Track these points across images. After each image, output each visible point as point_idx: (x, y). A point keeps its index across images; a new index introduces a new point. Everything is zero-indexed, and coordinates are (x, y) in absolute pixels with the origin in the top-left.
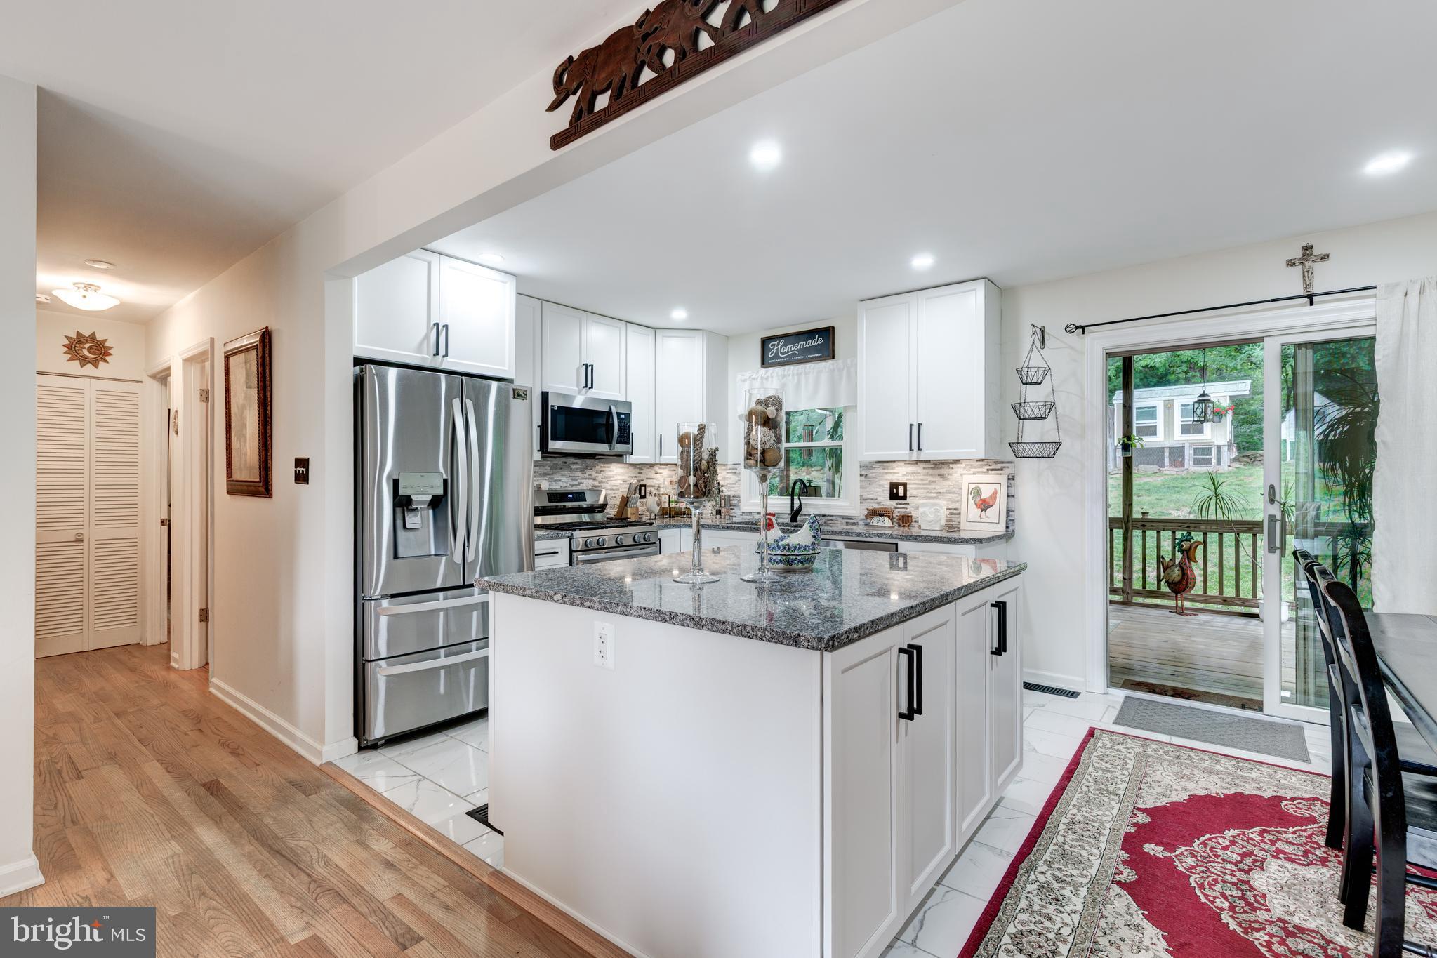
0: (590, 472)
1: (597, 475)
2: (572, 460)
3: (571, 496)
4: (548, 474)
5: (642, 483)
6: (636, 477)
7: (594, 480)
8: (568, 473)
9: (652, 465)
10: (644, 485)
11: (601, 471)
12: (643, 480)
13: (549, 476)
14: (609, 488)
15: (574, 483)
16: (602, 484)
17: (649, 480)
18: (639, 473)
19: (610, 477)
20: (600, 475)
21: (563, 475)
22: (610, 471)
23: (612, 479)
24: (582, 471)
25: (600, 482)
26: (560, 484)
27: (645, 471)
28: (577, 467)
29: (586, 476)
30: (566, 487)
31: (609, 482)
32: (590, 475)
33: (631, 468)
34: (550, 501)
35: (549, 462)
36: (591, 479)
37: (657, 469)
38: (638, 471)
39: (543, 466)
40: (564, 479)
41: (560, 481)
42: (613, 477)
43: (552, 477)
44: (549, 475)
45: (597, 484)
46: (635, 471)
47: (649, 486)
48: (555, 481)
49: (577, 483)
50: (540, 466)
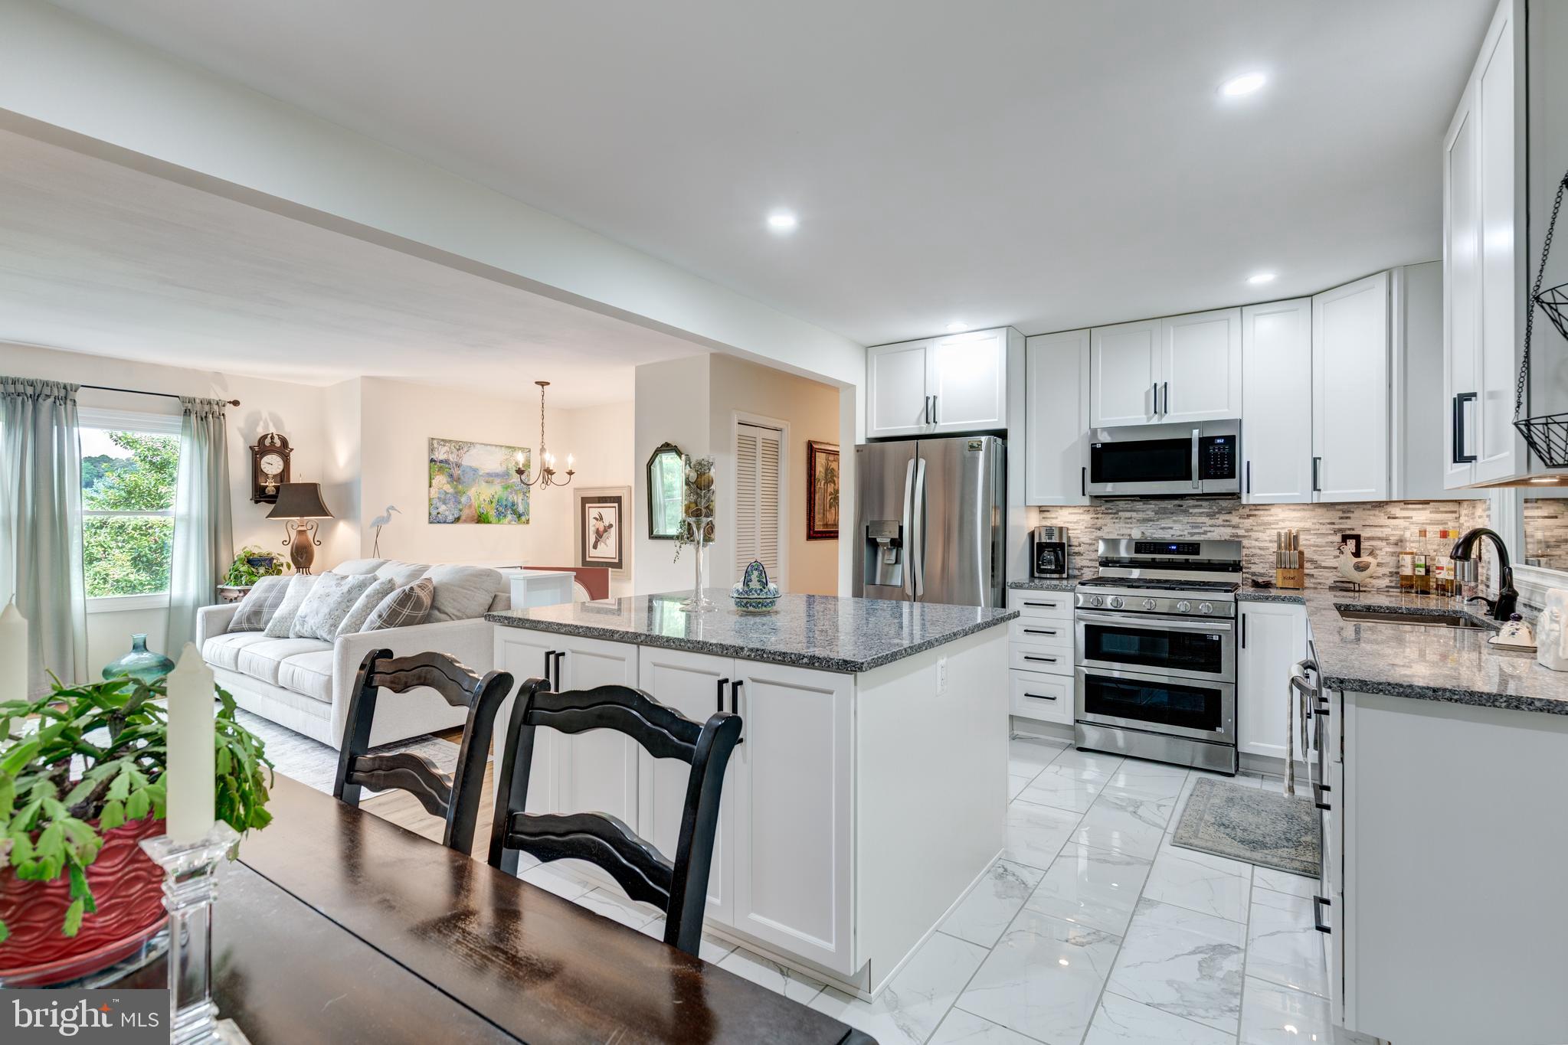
0: (1227, 517)
1: (1241, 521)
2: (1191, 502)
3: (1174, 547)
4: (1151, 521)
5: (1348, 532)
6: (1333, 524)
7: (1234, 527)
8: (1185, 519)
9: (1379, 505)
10: (1357, 538)
11: (1249, 516)
12: (1353, 529)
13: (1151, 523)
14: (1267, 538)
15: (1197, 531)
16: (1250, 534)
17: (1368, 529)
18: (1342, 518)
19: (1270, 524)
20: (1251, 520)
21: (1174, 521)
22: (1271, 515)
23: (1273, 526)
24: (1211, 515)
25: (1247, 531)
26: (1172, 532)
27: (1358, 513)
28: (1201, 510)
29: (1220, 522)
30: (1181, 536)
31: (1268, 531)
32: (1227, 521)
33: (1320, 511)
34: (1137, 552)
35: (1151, 506)
36: (1229, 526)
37: (1396, 511)
38: (1340, 514)
39: (1143, 511)
40: (1177, 526)
41: (1171, 528)
42: (1277, 524)
43: (1158, 523)
44: (1154, 521)
45: (1241, 532)
46: (1333, 516)
47: (1370, 539)
48: (1161, 529)
49: (1201, 531)
50: (1139, 511)
